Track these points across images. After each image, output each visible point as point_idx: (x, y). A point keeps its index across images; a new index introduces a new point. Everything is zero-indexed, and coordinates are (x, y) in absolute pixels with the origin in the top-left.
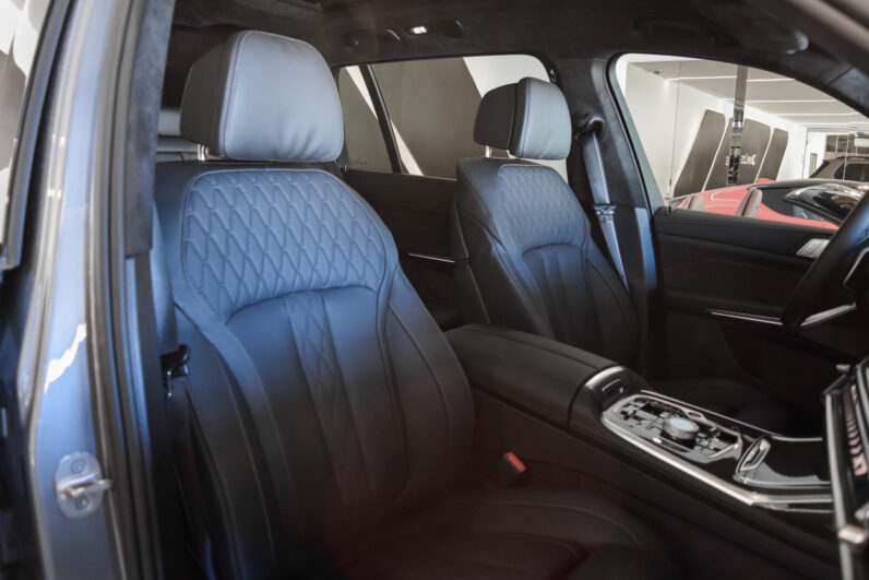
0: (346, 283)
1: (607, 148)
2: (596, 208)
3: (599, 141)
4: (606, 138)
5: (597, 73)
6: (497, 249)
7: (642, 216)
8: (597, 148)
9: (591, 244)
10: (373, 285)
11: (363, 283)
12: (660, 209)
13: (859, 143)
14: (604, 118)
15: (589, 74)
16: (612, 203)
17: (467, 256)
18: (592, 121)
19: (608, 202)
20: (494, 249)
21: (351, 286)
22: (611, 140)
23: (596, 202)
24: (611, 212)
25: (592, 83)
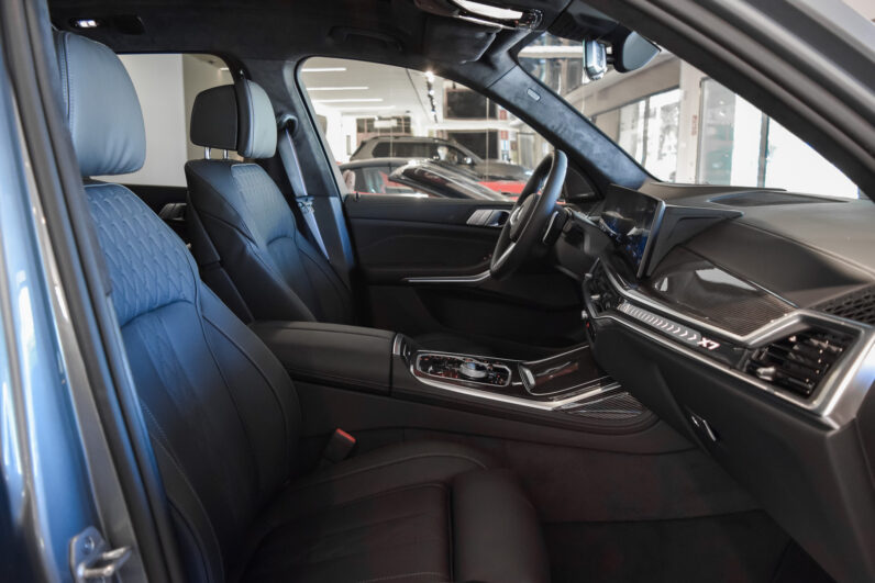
0: (170, 300)
1: (300, 144)
2: (298, 200)
3: (293, 137)
4: (299, 135)
5: (287, 73)
6: (251, 248)
7: (335, 203)
8: (291, 144)
9: (299, 234)
10: (190, 298)
11: (182, 297)
12: (347, 196)
13: (378, 124)
14: (297, 116)
15: (281, 75)
16: (309, 195)
17: (219, 259)
18: (286, 120)
19: (306, 194)
20: (248, 247)
21: (174, 302)
22: (304, 136)
23: (297, 195)
24: (311, 203)
25: (284, 84)
